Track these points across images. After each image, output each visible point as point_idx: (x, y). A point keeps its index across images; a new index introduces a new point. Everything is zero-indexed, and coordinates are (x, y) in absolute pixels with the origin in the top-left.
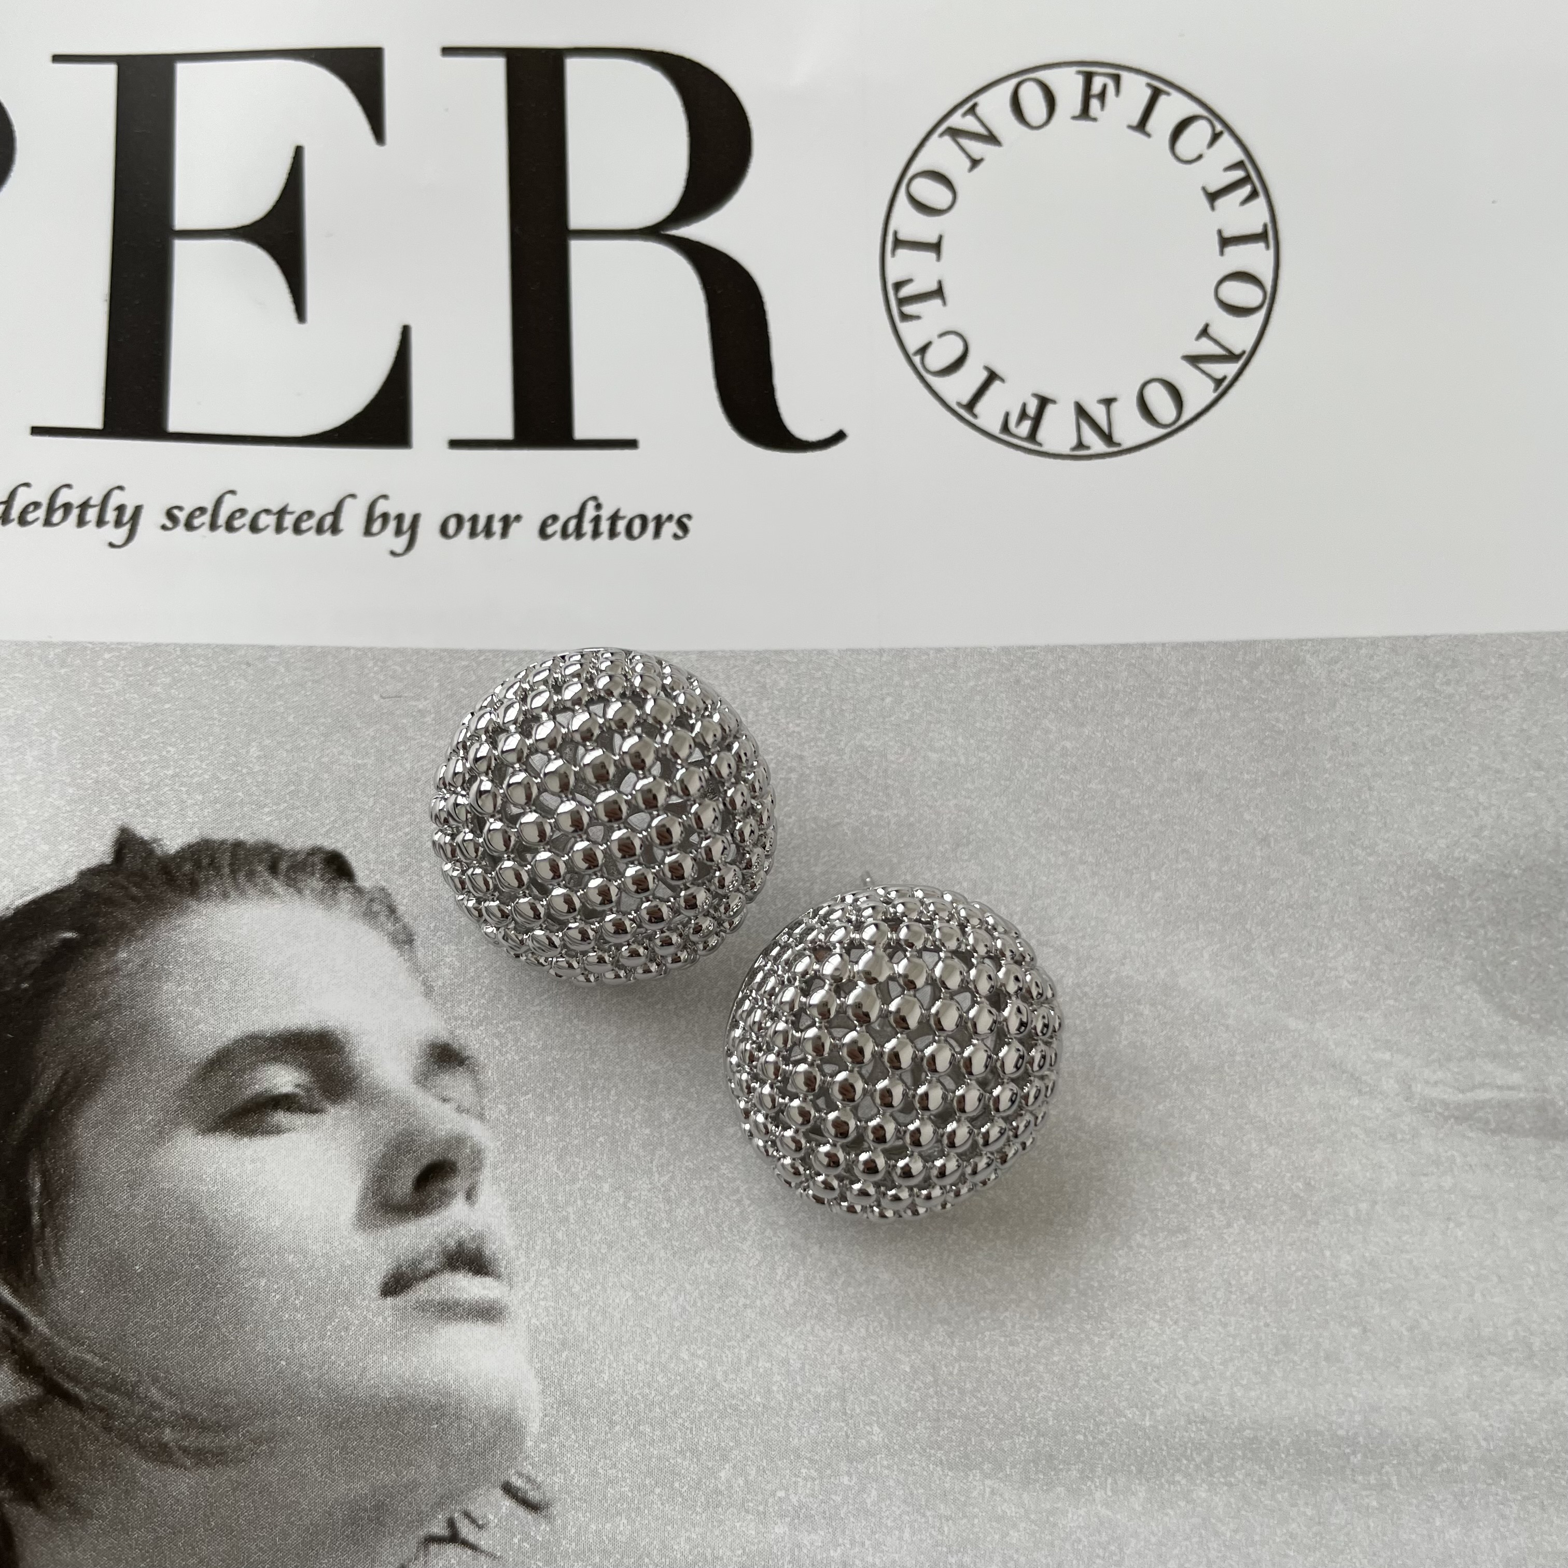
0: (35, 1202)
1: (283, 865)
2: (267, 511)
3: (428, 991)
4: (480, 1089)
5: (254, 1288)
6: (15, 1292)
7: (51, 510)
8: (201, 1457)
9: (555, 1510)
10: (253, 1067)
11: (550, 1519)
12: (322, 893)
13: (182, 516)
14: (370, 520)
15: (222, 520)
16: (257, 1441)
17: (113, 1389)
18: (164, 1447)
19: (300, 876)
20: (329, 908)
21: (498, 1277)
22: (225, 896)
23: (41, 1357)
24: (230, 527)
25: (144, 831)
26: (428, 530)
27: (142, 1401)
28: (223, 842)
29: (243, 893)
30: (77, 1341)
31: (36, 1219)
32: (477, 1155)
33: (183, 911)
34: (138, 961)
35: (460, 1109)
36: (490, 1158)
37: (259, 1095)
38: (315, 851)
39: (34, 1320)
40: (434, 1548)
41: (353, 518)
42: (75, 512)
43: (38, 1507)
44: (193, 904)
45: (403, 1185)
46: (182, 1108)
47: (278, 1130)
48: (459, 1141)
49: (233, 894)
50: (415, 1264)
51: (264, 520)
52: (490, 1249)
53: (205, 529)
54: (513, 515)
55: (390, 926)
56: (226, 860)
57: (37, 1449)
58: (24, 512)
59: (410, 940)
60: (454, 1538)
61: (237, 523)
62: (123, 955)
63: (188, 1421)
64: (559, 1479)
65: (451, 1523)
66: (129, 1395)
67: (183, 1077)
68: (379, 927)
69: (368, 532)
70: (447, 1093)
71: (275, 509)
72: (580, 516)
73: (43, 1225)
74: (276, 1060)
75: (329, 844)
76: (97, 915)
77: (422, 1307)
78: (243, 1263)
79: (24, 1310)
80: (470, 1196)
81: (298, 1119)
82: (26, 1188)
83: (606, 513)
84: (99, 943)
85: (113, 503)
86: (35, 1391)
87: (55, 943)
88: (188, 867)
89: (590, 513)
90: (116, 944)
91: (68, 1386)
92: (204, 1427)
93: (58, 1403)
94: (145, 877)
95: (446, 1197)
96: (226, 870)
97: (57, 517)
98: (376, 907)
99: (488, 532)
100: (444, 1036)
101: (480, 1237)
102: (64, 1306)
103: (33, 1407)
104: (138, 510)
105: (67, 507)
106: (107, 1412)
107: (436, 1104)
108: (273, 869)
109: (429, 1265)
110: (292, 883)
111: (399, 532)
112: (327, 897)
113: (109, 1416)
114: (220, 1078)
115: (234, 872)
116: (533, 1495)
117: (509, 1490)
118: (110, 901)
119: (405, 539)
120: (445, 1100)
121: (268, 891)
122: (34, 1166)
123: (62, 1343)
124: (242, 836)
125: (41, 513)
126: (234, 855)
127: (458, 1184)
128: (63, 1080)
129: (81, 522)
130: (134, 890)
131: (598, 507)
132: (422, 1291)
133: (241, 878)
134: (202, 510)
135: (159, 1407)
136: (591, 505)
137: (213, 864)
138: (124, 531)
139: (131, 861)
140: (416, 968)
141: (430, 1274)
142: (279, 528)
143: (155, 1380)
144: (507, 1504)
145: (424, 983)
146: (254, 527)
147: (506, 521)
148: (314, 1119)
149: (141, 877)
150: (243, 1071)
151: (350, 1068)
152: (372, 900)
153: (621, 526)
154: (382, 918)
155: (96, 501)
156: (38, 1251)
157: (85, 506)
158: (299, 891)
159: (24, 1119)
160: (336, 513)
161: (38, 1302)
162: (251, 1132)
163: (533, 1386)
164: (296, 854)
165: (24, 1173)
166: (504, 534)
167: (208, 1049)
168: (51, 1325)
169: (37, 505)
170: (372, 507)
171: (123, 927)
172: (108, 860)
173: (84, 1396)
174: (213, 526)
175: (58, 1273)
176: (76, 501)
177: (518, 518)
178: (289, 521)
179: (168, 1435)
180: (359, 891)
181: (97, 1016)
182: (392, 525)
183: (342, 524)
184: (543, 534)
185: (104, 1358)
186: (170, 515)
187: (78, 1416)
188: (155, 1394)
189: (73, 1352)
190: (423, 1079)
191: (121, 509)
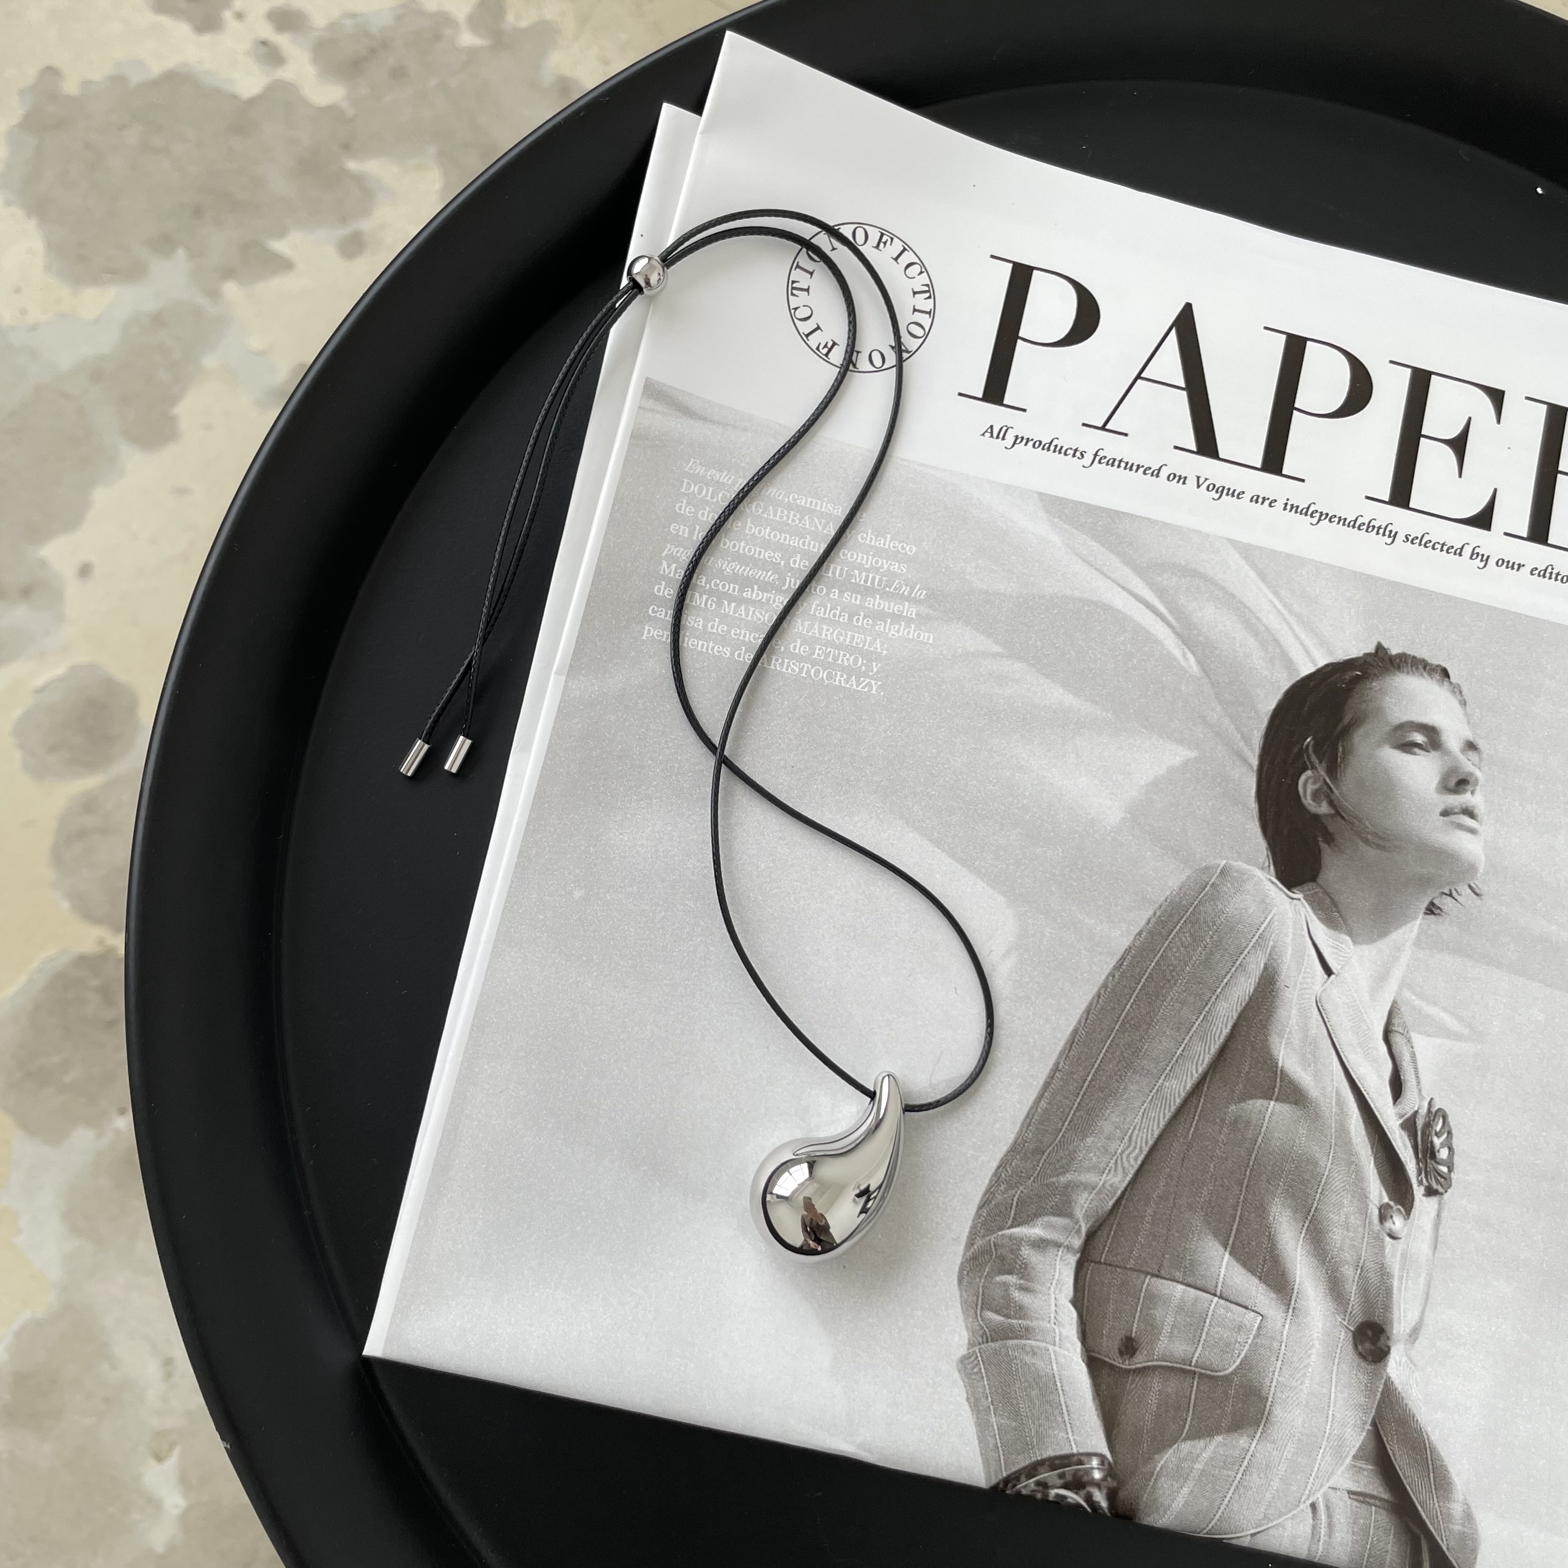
0: (1339, 755)
1: (1428, 668)
2: (1438, 543)
3: (1469, 723)
4: (1481, 760)
5: (1401, 801)
6: (1331, 780)
7: (1368, 527)
8: (1379, 847)
9: (1483, 897)
10: (1410, 731)
11: (1481, 899)
12: (1439, 680)
13: (1410, 538)
14: (1473, 554)
15: (1423, 543)
16: (1396, 847)
17: (1356, 819)
18: (1368, 840)
19: (1433, 673)
20: (1440, 686)
21: (1477, 821)
22: (1408, 673)
23: (1335, 802)
24: (1425, 546)
25: (1386, 646)
26: (1492, 562)
27: (1363, 824)
28: (1409, 655)
29: (1414, 673)
30: (1347, 800)
31: (1339, 760)
32: (1477, 780)
33: (1395, 674)
34: (1378, 687)
35: (1473, 764)
36: (1480, 783)
37: (1411, 741)
38: (1439, 666)
39: (1335, 790)
40: (1444, 896)
41: (1467, 551)
42: (1376, 529)
43: (1329, 845)
44: (1398, 673)
45: (1452, 783)
46: (1387, 738)
47: (1415, 754)
48: (1471, 774)
49: (1411, 673)
50: (1452, 809)
51: (1437, 546)
52: (1476, 811)
53: (1417, 544)
54: (1522, 564)
55: (1459, 697)
56: (1410, 661)
57: (1331, 828)
58: (1360, 526)
59: (1465, 704)
60: (1451, 895)
61: (1428, 545)
62: (1374, 684)
63: (1376, 835)
64: (1486, 889)
65: (1450, 891)
66: (1359, 821)
67: (1388, 729)
68: (1456, 697)
69: (1471, 558)
70: (1470, 758)
71: (1441, 543)
72: (1546, 570)
73: (1341, 763)
74: (1418, 731)
75: (1444, 665)
76: (1367, 669)
77: (1452, 823)
78: (1399, 792)
79: (1332, 786)
80: (1473, 793)
81: (1422, 752)
82: (1336, 750)
83: (1555, 572)
84: (1367, 678)
85: (1388, 529)
86: (1333, 812)
87: (1354, 674)
88: (1398, 660)
89: (1549, 570)
90: (1372, 679)
91: (1342, 813)
92: (1380, 838)
93: (1339, 818)
94: (1384, 660)
95: (1464, 791)
96: (1409, 665)
97: (1370, 529)
98: (1456, 690)
99: (1513, 568)
100: (1471, 739)
101: (1473, 807)
102: (1344, 789)
103: (1332, 816)
104: (1396, 533)
105: (1374, 527)
106: (1352, 824)
107: (1466, 760)
108: (1425, 668)
109: (1456, 811)
110: (1430, 674)
111: (1482, 561)
112: (1441, 683)
113: (1353, 826)
114: (1399, 732)
115: (1412, 666)
116: (1477, 891)
117: (1470, 887)
118: (1372, 666)
119: (1483, 563)
120: (1469, 760)
121: (1422, 675)
122: (1340, 744)
123: (1342, 800)
124: (1416, 655)
125: (1365, 527)
126: (1412, 661)
127: (1469, 788)
128: (1352, 719)
129: (1378, 533)
130: (1380, 664)
131: (1553, 569)
132: (1453, 818)
133: (1414, 669)
134: (1417, 538)
135: (1368, 828)
136: (1550, 567)
137: (1406, 662)
138: (1391, 539)
139: (1381, 654)
140: (1466, 714)
141: (1456, 813)
142: (1442, 550)
143: (1368, 819)
144: (1469, 891)
145: (1468, 719)
146: (1433, 548)
147: (1520, 566)
148: (1427, 753)
149: (1383, 660)
150: (1406, 732)
151: (1440, 741)
152: (1455, 687)
153: (1560, 577)
154: (1457, 694)
155: (1383, 526)
156: (1339, 770)
157: (1379, 528)
158: (1432, 678)
159: (1339, 728)
160: (1462, 549)
161: (1337, 786)
162: (1407, 752)
163: (1483, 858)
164: (1432, 665)
165: (1337, 745)
166: (1518, 570)
167: (1397, 722)
168: (1340, 793)
169: (1364, 524)
170: (1474, 549)
171: (1375, 675)
172: (1373, 651)
173: (1346, 817)
174: (1420, 544)
175: (1344, 778)
176: (1377, 526)
177: (1523, 565)
178: (1445, 548)
179: (1369, 837)
180: (1451, 683)
181: (1364, 702)
182: (1480, 557)
183: (1463, 553)
184: (1532, 574)
185: (1354, 808)
186: (1406, 537)
187: (1344, 822)
188: (1367, 823)
189: (1345, 803)
190: (1463, 751)
191: (1391, 531)
